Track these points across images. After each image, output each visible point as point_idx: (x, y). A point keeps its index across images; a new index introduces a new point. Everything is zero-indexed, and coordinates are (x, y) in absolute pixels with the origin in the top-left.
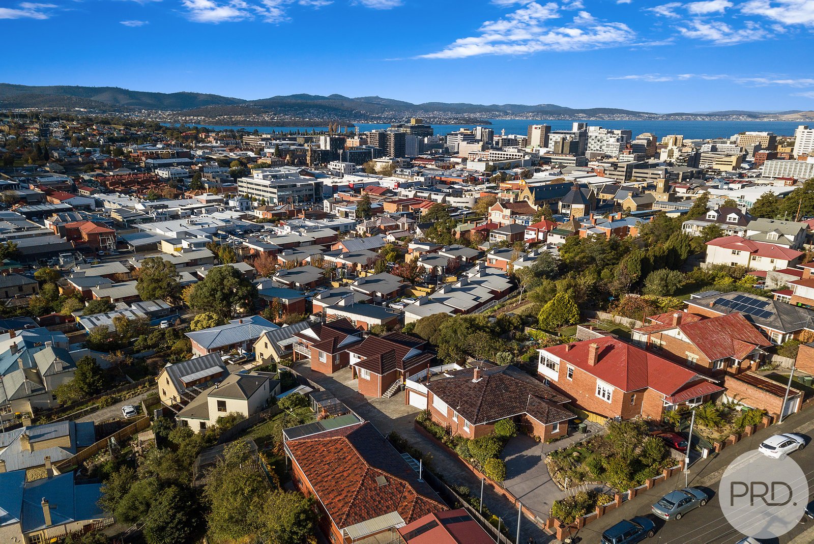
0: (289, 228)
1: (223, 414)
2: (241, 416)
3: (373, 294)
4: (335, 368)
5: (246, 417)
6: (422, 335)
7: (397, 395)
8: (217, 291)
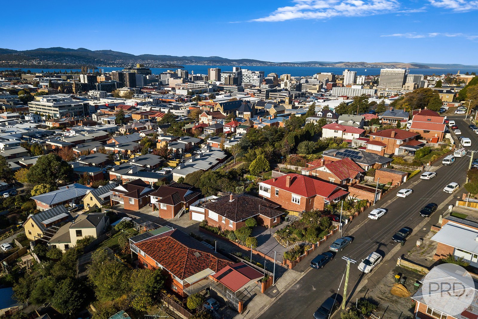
0: (74, 132)
1: (80, 238)
2: (93, 237)
3: (145, 166)
4: (140, 207)
5: (95, 239)
6: (190, 183)
7: (183, 216)
8: (47, 170)
